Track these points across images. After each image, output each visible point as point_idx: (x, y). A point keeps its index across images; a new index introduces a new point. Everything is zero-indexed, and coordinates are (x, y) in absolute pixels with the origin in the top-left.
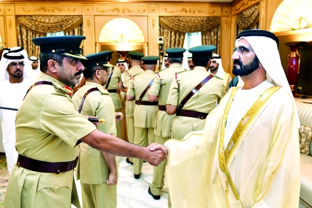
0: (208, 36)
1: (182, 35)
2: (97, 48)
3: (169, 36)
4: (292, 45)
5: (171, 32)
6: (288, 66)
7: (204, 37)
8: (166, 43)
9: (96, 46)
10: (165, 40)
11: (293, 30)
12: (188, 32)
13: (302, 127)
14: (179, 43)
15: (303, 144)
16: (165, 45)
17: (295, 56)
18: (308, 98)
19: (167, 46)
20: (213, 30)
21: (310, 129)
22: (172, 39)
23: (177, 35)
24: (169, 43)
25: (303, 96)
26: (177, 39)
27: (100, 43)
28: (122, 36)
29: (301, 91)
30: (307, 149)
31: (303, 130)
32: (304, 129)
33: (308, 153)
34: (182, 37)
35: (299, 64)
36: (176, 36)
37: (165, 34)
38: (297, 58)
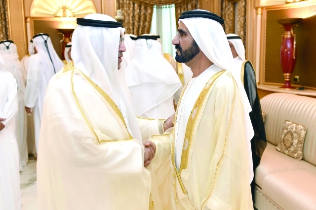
0: (184, 10)
1: (148, 8)
2: (28, 24)
3: (131, 9)
4: (285, 22)
5: (134, 4)
6: (281, 49)
7: (179, 11)
8: (127, 18)
9: (26, 22)
10: (126, 14)
11: (287, 3)
12: (156, 4)
13: (294, 125)
14: (145, 19)
15: (296, 146)
16: (126, 21)
17: (289, 36)
18: (307, 89)
19: (129, 23)
20: (190, 2)
21: (302, 128)
22: (136, 14)
23: (143, 7)
24: (131, 19)
25: (301, 86)
26: (142, 13)
27: (32, 18)
28: (64, 8)
29: (298, 81)
30: (300, 152)
31: (294, 129)
32: (296, 129)
33: (301, 158)
34: (149, 11)
35: (295, 46)
36: (140, 9)
37: (125, 6)
38: (292, 39)
